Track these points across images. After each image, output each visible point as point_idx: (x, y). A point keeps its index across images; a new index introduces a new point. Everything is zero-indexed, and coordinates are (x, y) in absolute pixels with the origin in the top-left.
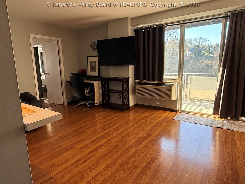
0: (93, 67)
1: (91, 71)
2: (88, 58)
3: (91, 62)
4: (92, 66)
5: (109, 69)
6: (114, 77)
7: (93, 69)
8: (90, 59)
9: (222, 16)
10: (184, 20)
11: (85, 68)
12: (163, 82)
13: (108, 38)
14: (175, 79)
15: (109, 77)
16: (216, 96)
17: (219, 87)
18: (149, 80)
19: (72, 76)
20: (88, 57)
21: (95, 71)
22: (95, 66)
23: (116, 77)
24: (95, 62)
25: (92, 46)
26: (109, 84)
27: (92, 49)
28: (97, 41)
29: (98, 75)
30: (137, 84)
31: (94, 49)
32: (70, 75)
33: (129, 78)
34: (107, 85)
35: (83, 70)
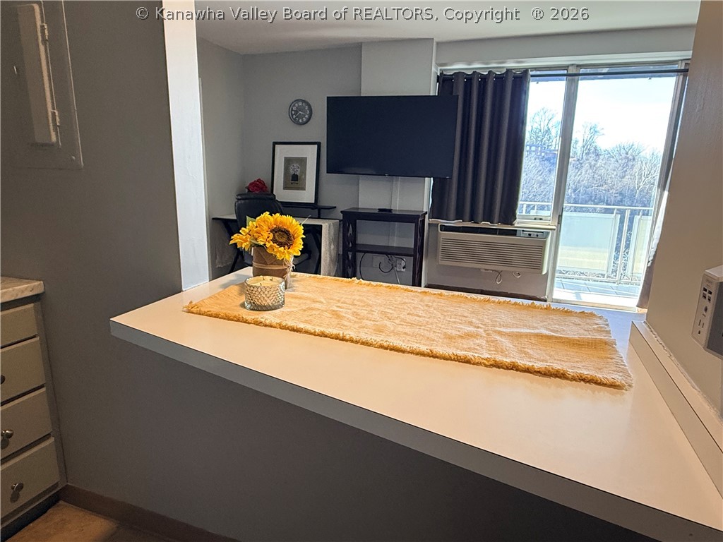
1: (286, 187)
2: (277, 147)
3: (288, 161)
4: (292, 172)
5: (358, 185)
6: (380, 210)
7: (294, 181)
8: (283, 152)
9: (676, 67)
10: (578, 66)
11: (266, 178)
12: (516, 225)
14: (541, 219)
15: (358, 209)
16: (650, 264)
17: (658, 242)
18: (472, 219)
19: (243, 201)
20: (275, 144)
21: (303, 189)
22: (304, 172)
23: (387, 208)
24: (302, 161)
25: (293, 112)
26: (356, 228)
27: (295, 119)
28: (328, 97)
29: (313, 202)
30: (441, 230)
31: (300, 121)
32: (238, 199)
33: (426, 213)
34: (353, 231)
35: (260, 182)
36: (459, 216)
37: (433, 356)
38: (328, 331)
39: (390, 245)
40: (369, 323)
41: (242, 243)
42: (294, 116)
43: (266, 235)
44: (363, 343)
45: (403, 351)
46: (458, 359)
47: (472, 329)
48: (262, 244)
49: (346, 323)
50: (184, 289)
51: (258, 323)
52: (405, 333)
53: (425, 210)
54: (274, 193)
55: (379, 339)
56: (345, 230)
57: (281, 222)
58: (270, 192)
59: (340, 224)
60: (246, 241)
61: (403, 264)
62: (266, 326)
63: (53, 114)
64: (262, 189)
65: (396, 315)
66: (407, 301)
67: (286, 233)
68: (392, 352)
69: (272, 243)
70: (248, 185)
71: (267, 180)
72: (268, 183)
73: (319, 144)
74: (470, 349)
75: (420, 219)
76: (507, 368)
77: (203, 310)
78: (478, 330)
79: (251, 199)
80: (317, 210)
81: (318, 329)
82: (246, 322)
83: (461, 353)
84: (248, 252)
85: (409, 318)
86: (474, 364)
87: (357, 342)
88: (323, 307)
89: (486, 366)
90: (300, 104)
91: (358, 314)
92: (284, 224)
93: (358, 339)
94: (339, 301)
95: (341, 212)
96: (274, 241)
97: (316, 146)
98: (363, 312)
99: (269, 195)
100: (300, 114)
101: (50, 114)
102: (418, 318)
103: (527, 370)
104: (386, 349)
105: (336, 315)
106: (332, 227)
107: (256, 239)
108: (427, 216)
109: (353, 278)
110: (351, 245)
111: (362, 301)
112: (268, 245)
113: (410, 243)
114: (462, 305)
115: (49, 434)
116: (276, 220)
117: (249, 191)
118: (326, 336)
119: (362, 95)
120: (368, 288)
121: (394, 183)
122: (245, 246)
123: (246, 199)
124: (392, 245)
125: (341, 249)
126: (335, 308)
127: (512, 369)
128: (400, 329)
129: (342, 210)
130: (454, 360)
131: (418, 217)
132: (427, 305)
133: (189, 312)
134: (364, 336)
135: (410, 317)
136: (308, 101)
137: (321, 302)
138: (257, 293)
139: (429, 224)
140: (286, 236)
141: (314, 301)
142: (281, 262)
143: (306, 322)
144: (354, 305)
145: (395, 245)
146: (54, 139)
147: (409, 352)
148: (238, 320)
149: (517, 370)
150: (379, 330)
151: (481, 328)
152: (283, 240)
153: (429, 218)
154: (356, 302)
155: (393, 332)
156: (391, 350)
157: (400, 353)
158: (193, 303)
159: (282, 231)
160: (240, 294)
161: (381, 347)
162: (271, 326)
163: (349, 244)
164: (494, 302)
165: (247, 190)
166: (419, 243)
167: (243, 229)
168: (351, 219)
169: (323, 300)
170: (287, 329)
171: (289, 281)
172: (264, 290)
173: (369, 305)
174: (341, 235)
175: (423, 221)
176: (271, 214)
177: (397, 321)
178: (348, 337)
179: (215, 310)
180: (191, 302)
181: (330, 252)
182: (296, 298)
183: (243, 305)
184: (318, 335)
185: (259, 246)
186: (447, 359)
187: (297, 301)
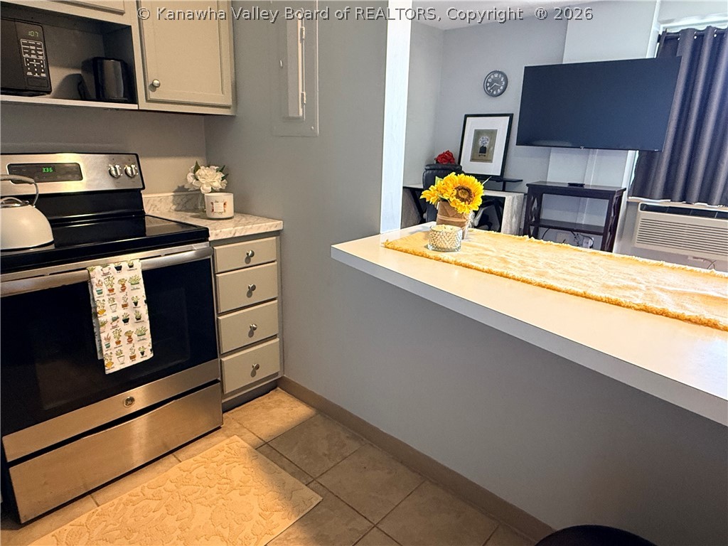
0: (483, 150)
1: (473, 160)
2: (468, 118)
3: (478, 133)
4: (480, 144)
5: (549, 158)
6: (570, 184)
7: (482, 153)
8: (473, 124)
11: (454, 150)
13: (562, 61)
15: (546, 182)
18: (683, 199)
20: (466, 116)
21: (490, 161)
22: (493, 144)
23: (579, 183)
24: (492, 134)
25: (488, 84)
26: (541, 203)
27: (489, 91)
28: (525, 67)
29: (499, 174)
30: (641, 209)
31: (495, 93)
32: (427, 170)
33: (625, 189)
34: (538, 205)
35: (448, 154)
36: (667, 194)
37: (585, 297)
38: (494, 270)
39: (577, 222)
40: (533, 269)
41: (430, 198)
42: (489, 88)
43: (450, 191)
44: (523, 281)
45: (559, 291)
46: (609, 302)
47: (634, 284)
48: (446, 198)
49: (511, 267)
50: (381, 232)
51: (439, 260)
52: (565, 280)
53: (623, 187)
54: (461, 164)
55: (538, 280)
56: (529, 204)
57: (465, 182)
58: (457, 163)
59: (524, 198)
60: (434, 196)
61: (591, 242)
62: (444, 261)
63: (302, 94)
64: (449, 160)
65: (559, 266)
66: (574, 257)
67: (468, 191)
68: (549, 290)
69: (455, 198)
70: (436, 157)
71: (455, 152)
72: (456, 156)
73: (511, 116)
74: (624, 297)
75: (615, 196)
76: (657, 314)
77: (396, 246)
78: (640, 285)
79: (438, 169)
80: (502, 183)
81: (486, 268)
82: (428, 257)
83: (613, 298)
84: (434, 206)
85: (571, 270)
86: (624, 307)
87: (518, 280)
88: (494, 254)
89: (637, 310)
90: (496, 75)
91: (523, 262)
92: (468, 184)
93: (520, 277)
94: (508, 252)
95: (527, 185)
96: (457, 196)
97: (508, 118)
98: (529, 261)
99: (456, 166)
100: (494, 86)
101: (300, 95)
102: (580, 271)
103: (677, 317)
104: (544, 287)
105: (504, 260)
106: (516, 200)
107: (442, 195)
108: (625, 193)
109: (525, 236)
110: (534, 220)
111: (529, 254)
112: (451, 200)
113: (600, 221)
114: (631, 266)
115: (276, 335)
116: (460, 180)
117: (437, 162)
118: (492, 273)
119: (564, 63)
120: (538, 245)
121: (590, 155)
122: (432, 200)
123: (434, 169)
124: (580, 222)
125: (523, 223)
126: (504, 256)
127: (662, 315)
128: (561, 276)
129: (528, 183)
130: (605, 302)
131: (614, 193)
132: (593, 263)
133: (386, 247)
134: (525, 276)
135: (573, 269)
136: (505, 72)
137: (493, 251)
138: (439, 237)
139: (628, 202)
140: (467, 193)
141: (486, 250)
142: (461, 216)
143: (477, 262)
144: (521, 255)
145: (583, 223)
146: (301, 114)
147: (564, 292)
148: (422, 256)
149: (666, 316)
150: (541, 275)
151: (643, 284)
152: (465, 197)
153: (628, 196)
154: (523, 254)
155: (553, 277)
156: (548, 288)
157: (556, 292)
158: (389, 241)
159: (464, 189)
160: (425, 239)
161: (540, 285)
162: (448, 262)
163: (532, 218)
164: (668, 267)
165: (435, 162)
166: (611, 222)
167: (432, 186)
168: (537, 192)
169: (494, 250)
170: (461, 265)
171: (466, 233)
172: (445, 234)
173: (535, 257)
174: (524, 209)
175: (620, 199)
176: (456, 175)
177: (559, 271)
178: (511, 275)
179: (405, 247)
180: (387, 241)
181: (511, 225)
182: (471, 246)
183: (426, 247)
184: (486, 272)
185: (445, 200)
186: (599, 301)
187: (472, 248)
